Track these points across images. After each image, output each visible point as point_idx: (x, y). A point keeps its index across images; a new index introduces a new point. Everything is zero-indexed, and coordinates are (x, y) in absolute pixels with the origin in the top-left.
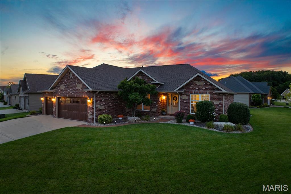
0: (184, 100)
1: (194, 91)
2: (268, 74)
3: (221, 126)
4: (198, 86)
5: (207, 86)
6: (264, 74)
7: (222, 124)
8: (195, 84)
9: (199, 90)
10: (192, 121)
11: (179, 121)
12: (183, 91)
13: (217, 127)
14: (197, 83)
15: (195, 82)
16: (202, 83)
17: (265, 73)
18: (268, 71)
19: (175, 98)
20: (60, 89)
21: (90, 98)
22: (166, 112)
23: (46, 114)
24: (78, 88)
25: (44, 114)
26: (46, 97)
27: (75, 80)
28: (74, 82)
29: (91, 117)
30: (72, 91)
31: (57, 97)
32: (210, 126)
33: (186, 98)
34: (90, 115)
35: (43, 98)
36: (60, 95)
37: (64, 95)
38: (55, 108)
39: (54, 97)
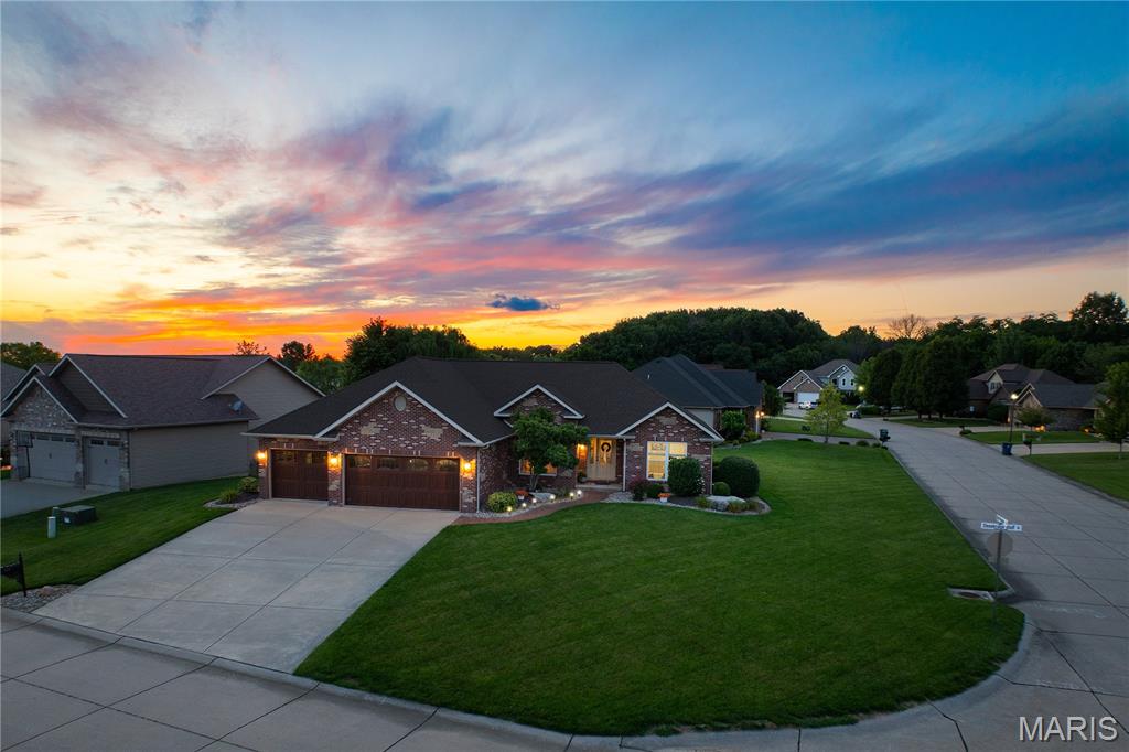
0: (635, 453)
1: (655, 436)
2: (739, 322)
3: (721, 504)
4: (664, 427)
5: (683, 428)
7: (724, 500)
8: (658, 423)
9: (666, 433)
10: (664, 496)
11: (638, 497)
12: (633, 436)
13: (715, 506)
14: (664, 420)
15: (660, 418)
16: (673, 420)
17: (730, 318)
18: (741, 311)
19: (606, 447)
20: (359, 435)
21: (469, 459)
22: (585, 476)
23: (274, 496)
24: (429, 435)
25: (268, 498)
26: (272, 450)
27: (416, 417)
28: (412, 421)
29: (471, 501)
30: (407, 442)
31: (346, 456)
32: (703, 505)
33: (641, 448)
34: (466, 496)
35: (263, 451)
36: (360, 450)
37: (375, 451)
38: (337, 481)
39: (335, 455)
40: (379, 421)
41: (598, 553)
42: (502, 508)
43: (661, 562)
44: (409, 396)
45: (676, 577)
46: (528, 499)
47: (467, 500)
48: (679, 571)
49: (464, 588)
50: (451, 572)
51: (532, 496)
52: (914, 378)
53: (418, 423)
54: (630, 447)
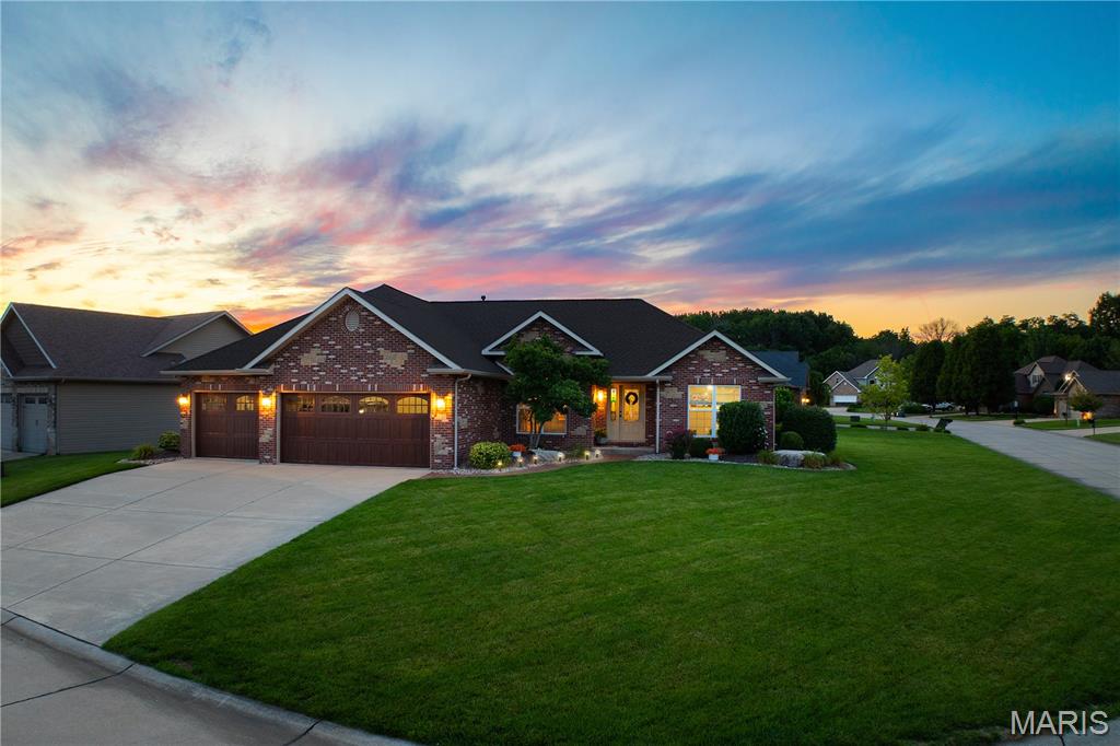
0: (672, 401)
1: (698, 377)
2: (766, 324)
3: (794, 458)
4: (710, 365)
5: (735, 365)
6: (752, 322)
7: (797, 453)
8: (703, 360)
9: (713, 374)
10: (714, 453)
11: (678, 456)
12: (669, 378)
13: (786, 460)
14: (709, 355)
15: (701, 353)
16: (721, 356)
17: (757, 319)
18: (766, 313)
19: (632, 398)
20: (298, 366)
21: (442, 394)
22: (604, 436)
23: (198, 455)
24: (389, 362)
25: (190, 457)
26: (198, 395)
27: (371, 337)
28: (367, 344)
29: (445, 452)
30: (360, 373)
31: (282, 394)
32: (769, 461)
33: (678, 395)
34: (439, 446)
35: (185, 395)
36: (299, 387)
37: (319, 388)
38: (270, 430)
39: (268, 394)
40: (324, 345)
41: (629, 505)
42: (489, 462)
43: (726, 515)
44: (365, 309)
45: (755, 530)
46: (528, 455)
47: (441, 452)
48: (757, 524)
49: (416, 544)
50: (401, 525)
51: (533, 453)
52: (961, 370)
53: (375, 346)
54: (663, 393)
